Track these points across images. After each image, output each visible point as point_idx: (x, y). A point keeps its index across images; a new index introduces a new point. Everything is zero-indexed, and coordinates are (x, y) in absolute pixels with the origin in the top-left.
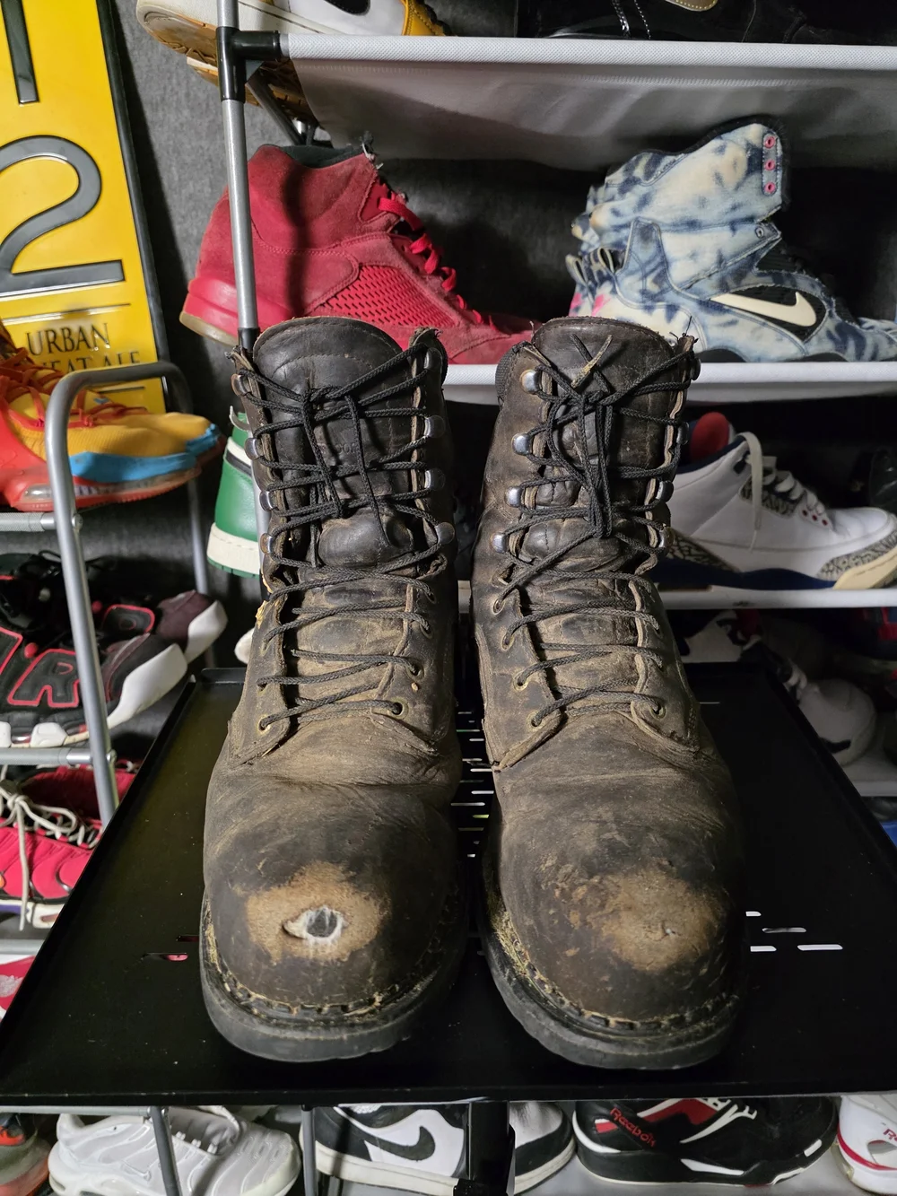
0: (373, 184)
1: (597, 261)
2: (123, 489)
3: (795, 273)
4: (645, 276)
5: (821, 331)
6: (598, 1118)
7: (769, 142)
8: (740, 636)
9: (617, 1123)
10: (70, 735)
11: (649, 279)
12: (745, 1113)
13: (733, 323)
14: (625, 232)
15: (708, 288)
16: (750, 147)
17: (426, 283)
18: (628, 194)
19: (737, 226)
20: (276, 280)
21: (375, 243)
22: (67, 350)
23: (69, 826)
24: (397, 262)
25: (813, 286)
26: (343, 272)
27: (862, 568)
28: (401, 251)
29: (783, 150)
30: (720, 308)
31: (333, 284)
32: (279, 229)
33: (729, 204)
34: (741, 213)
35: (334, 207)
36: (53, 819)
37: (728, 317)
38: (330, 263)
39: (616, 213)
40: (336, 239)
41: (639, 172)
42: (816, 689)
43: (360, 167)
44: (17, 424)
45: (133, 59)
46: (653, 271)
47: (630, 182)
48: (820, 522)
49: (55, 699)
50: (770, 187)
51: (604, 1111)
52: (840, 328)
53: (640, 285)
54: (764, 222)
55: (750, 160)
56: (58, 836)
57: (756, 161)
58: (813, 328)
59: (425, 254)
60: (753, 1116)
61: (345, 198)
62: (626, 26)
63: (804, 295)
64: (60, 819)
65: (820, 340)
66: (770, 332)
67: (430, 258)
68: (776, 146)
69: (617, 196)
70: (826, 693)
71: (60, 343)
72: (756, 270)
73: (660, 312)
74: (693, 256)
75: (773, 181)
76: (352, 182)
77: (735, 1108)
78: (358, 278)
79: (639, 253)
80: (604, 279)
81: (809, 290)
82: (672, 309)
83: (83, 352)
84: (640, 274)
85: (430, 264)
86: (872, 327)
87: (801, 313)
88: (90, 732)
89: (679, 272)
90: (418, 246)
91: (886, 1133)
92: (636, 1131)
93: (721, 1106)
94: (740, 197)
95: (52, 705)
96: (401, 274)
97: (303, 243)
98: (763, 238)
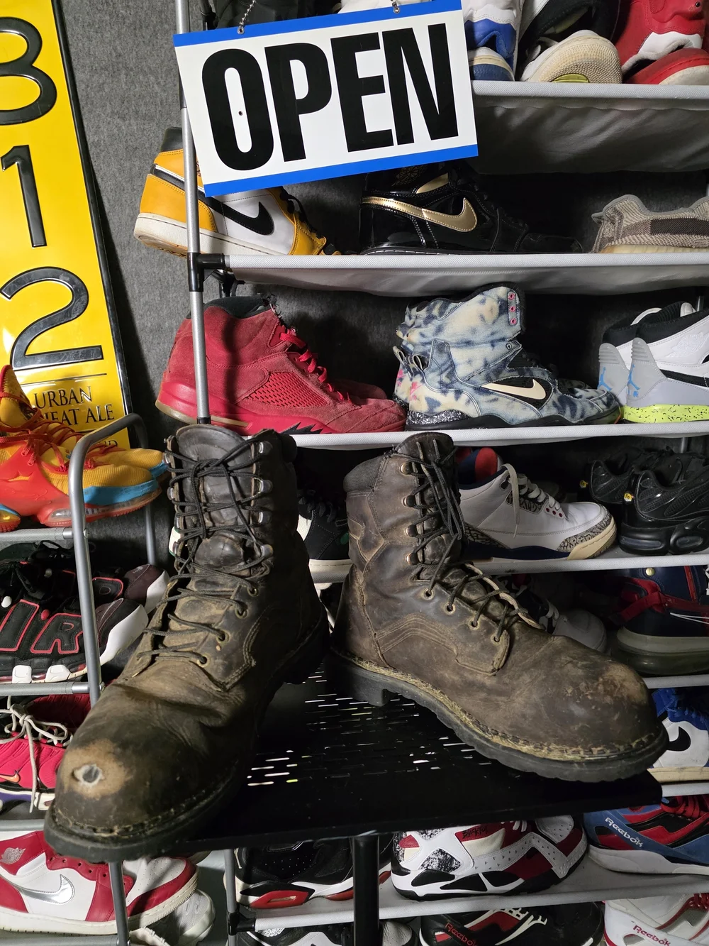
0: (277, 326)
1: (412, 363)
2: (113, 508)
3: (532, 368)
4: (441, 373)
5: (549, 402)
6: (437, 932)
7: (511, 296)
8: (513, 587)
9: (450, 933)
10: (72, 672)
11: (444, 375)
12: (539, 921)
13: (495, 400)
14: (428, 347)
15: (479, 380)
16: (500, 300)
17: (309, 379)
18: (429, 325)
19: (496, 343)
20: (219, 384)
21: (278, 359)
22: (62, 404)
23: (63, 736)
24: (292, 369)
25: (543, 374)
26: (260, 378)
27: (585, 543)
28: (293, 361)
29: (520, 301)
30: (487, 392)
31: (253, 385)
32: (221, 354)
33: (489, 332)
34: (497, 337)
35: (253, 341)
36: (51, 731)
37: (493, 397)
38: (251, 373)
39: (422, 335)
40: (255, 358)
41: (435, 312)
42: (565, 619)
43: (269, 317)
44: (47, 470)
45: (109, 218)
46: (446, 369)
47: (430, 318)
48: (557, 515)
49: (63, 648)
50: (513, 321)
51: (440, 926)
52: (560, 399)
53: (438, 379)
54: (510, 340)
55: (500, 307)
56: (56, 743)
57: (504, 307)
58: (545, 400)
59: (309, 361)
60: (545, 923)
61: (260, 335)
62: (423, 240)
63: (538, 380)
64: (55, 731)
65: (549, 408)
66: (518, 404)
67: (311, 364)
68: (515, 298)
69: (423, 325)
70: (572, 621)
71: (58, 400)
72: (508, 368)
73: (451, 394)
74: (470, 362)
75: (514, 317)
76: (264, 326)
77: (532, 917)
78: (268, 381)
79: (437, 359)
80: (417, 373)
81: (540, 377)
82: (458, 393)
83: (74, 405)
84: (438, 372)
85: (311, 367)
86: (580, 397)
87: (537, 392)
88: (88, 669)
89: (461, 371)
90: (304, 358)
91: (634, 929)
92: (464, 939)
93: (522, 916)
94: (495, 328)
95: (61, 652)
96: (294, 376)
97: (235, 362)
98: (511, 350)
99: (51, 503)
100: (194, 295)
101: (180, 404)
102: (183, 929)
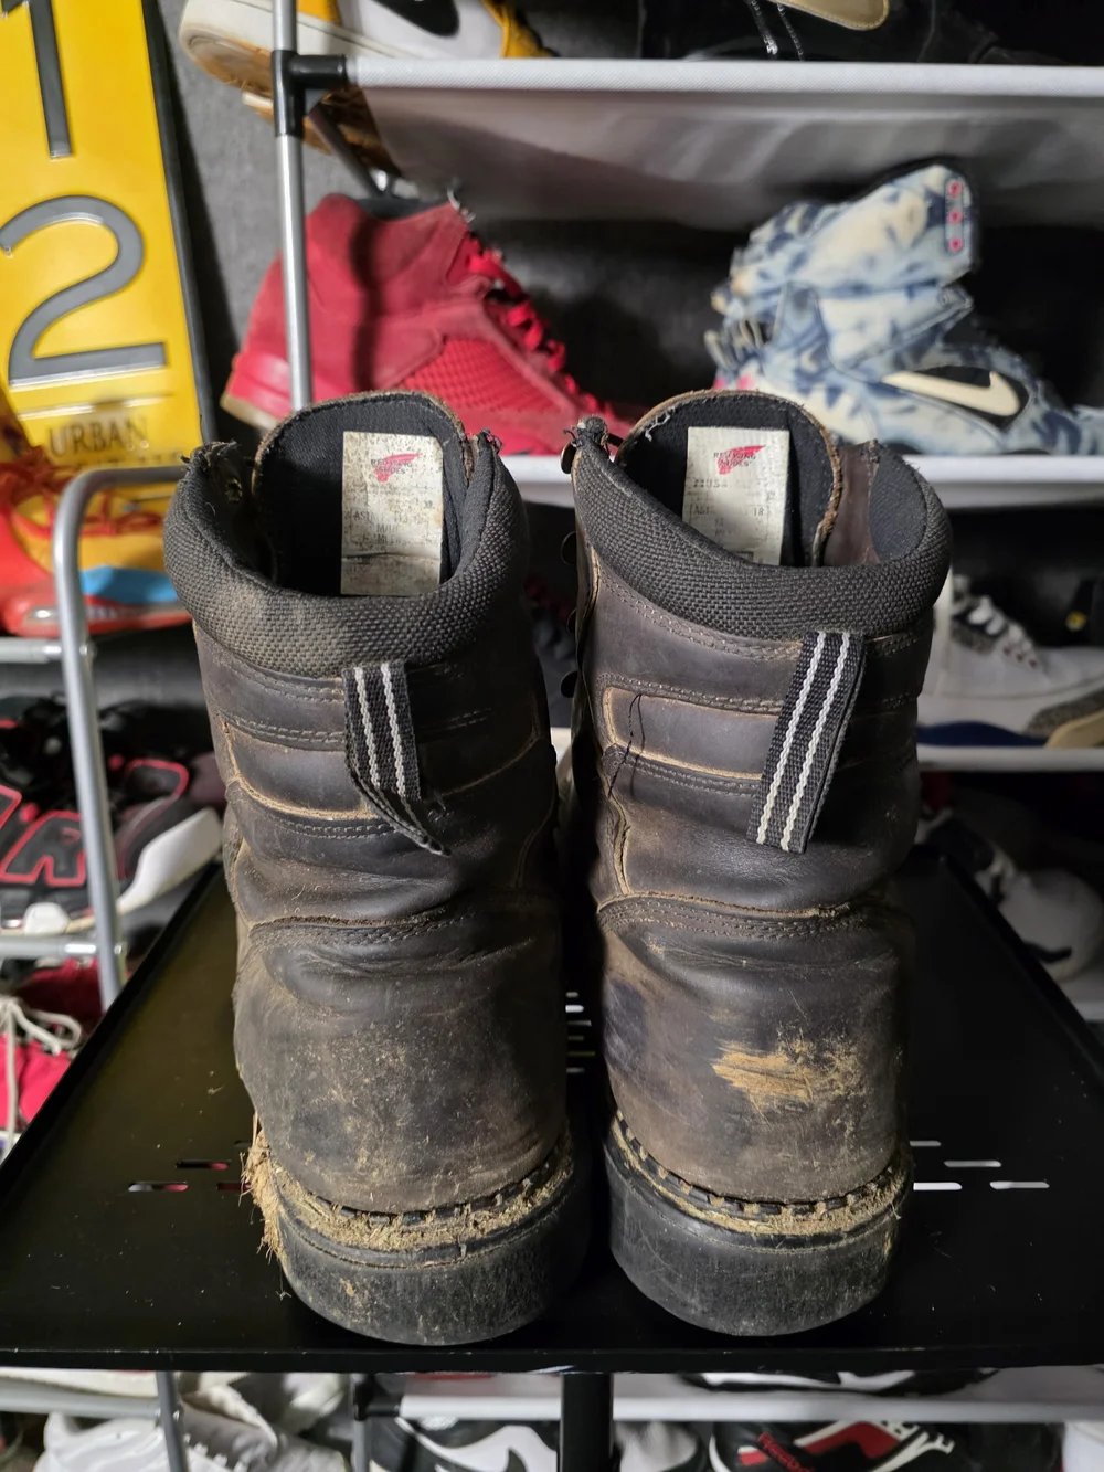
0: (463, 240)
1: (740, 334)
2: (149, 612)
3: (989, 350)
4: (799, 353)
5: (1024, 421)
6: (743, 1446)
7: (955, 188)
9: (767, 1452)
10: (73, 919)
11: (805, 356)
12: (938, 1445)
13: (911, 410)
14: (777, 300)
15: (879, 367)
16: (930, 195)
17: (527, 360)
18: (778, 253)
19: (915, 291)
20: (339, 353)
21: (463, 311)
22: (96, 449)
24: (491, 334)
25: (1013, 365)
26: (421, 345)
27: (1081, 722)
28: (496, 321)
29: (974, 198)
30: (894, 391)
31: (410, 360)
32: (345, 294)
33: (903, 265)
34: (922, 275)
35: (413, 267)
36: (52, 1029)
37: (904, 403)
38: (407, 334)
40: (415, 305)
41: (792, 225)
42: (1025, 881)
43: (446, 219)
44: (22, 530)
46: (810, 345)
47: (781, 239)
48: (1026, 662)
49: (57, 874)
50: (955, 244)
51: (750, 1436)
52: (1048, 418)
53: (792, 363)
54: (948, 286)
55: (931, 211)
56: (57, 1050)
57: (937, 212)
58: (1014, 417)
59: (526, 326)
60: (948, 1449)
61: (427, 255)
62: (772, 48)
63: (1002, 375)
64: (60, 1030)
65: (1022, 432)
66: (959, 422)
67: (532, 331)
68: (962, 194)
69: (765, 256)
70: (1038, 885)
71: (88, 441)
72: (939, 345)
73: (820, 394)
74: (860, 327)
75: (959, 235)
76: (436, 237)
77: (924, 1437)
78: (441, 353)
79: (792, 324)
80: (749, 356)
81: (1007, 370)
82: (834, 393)
83: (114, 451)
84: (792, 351)
85: (533, 337)
86: (1089, 420)
87: (998, 398)
88: (96, 917)
89: (844, 346)
90: (516, 315)
92: (790, 1462)
93: (906, 1433)
94: (918, 255)
95: (53, 881)
96: (494, 348)
97: (374, 309)
98: (948, 307)
99: (26, 592)
100: (285, 142)
101: (268, 399)
102: (290, 1396)
